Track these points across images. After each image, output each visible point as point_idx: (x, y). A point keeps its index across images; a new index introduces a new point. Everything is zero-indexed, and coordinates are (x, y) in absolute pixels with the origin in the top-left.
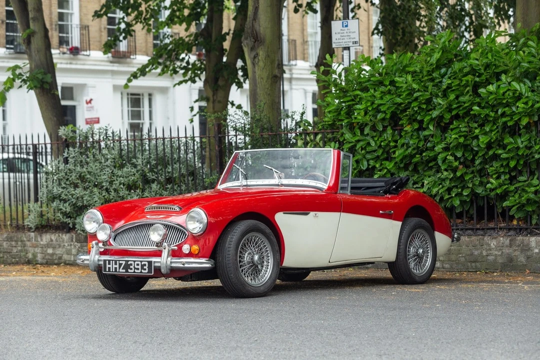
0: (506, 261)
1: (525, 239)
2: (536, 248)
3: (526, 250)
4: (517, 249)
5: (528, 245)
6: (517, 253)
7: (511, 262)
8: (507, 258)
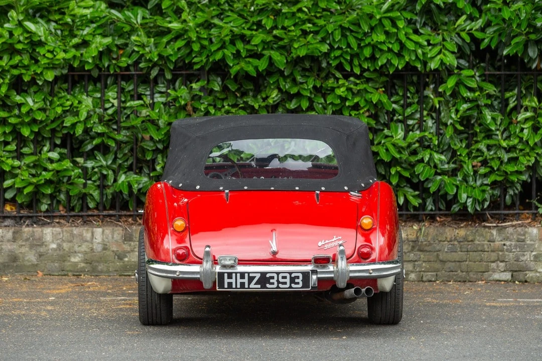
0: (6, 261)
1: (37, 231)
2: (53, 242)
3: (38, 245)
4: (24, 243)
5: (40, 239)
6: (23, 250)
7: (14, 262)
8: (8, 256)
